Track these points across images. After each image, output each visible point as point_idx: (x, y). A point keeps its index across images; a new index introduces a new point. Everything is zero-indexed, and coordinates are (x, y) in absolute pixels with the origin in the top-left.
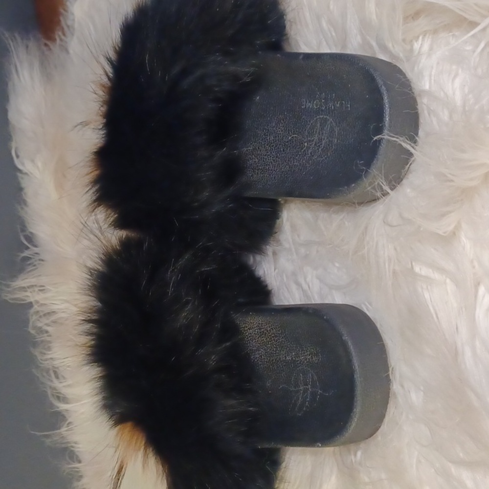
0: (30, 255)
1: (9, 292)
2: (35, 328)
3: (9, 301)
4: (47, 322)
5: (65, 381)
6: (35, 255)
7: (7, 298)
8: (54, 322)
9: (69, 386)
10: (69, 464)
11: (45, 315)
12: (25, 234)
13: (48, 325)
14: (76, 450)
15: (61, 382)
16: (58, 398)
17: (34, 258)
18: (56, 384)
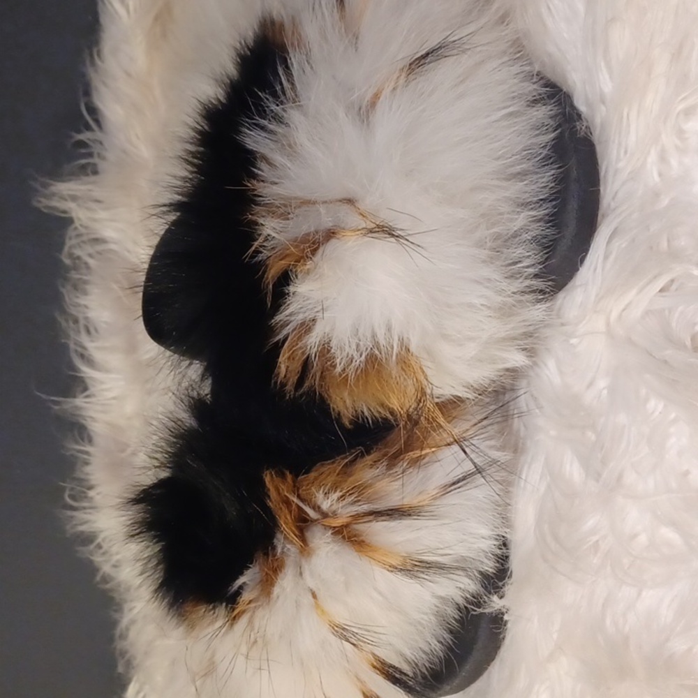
1: (45, 196)
2: (71, 255)
3: (43, 209)
7: (39, 205)
8: (99, 253)
10: (77, 443)
13: (90, 256)
16: (82, 356)
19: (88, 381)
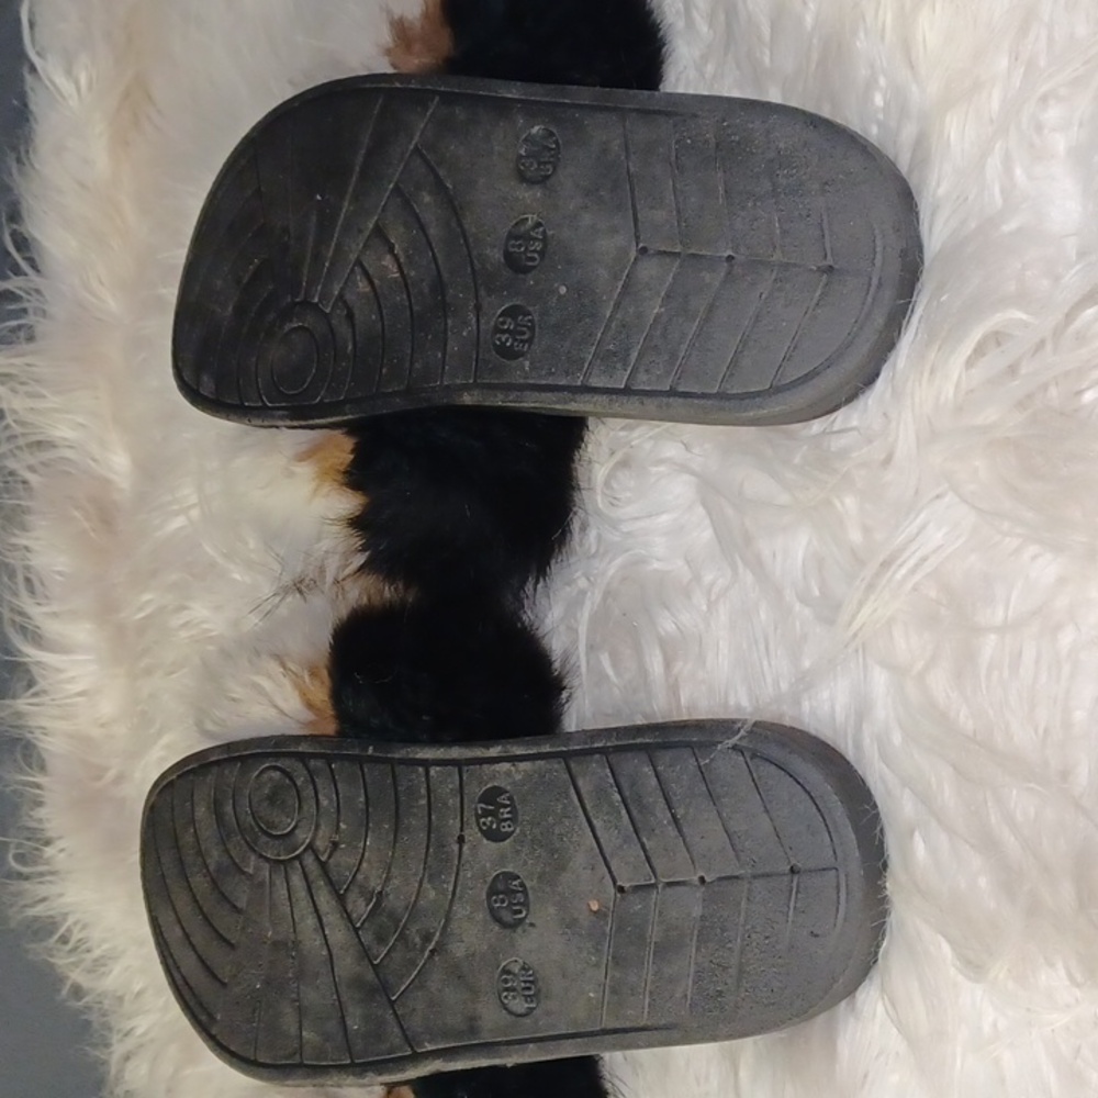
0: (20, 288)
4: (32, 461)
5: (48, 604)
6: (33, 293)
9: (55, 615)
10: (21, 771)
11: (30, 445)
12: (15, 226)
13: (31, 469)
14: (40, 745)
15: (39, 604)
16: (23, 630)
17: (29, 301)
18: (27, 604)
19: (35, 670)
